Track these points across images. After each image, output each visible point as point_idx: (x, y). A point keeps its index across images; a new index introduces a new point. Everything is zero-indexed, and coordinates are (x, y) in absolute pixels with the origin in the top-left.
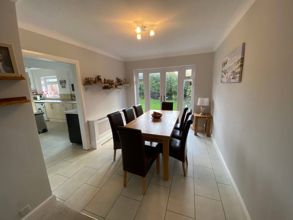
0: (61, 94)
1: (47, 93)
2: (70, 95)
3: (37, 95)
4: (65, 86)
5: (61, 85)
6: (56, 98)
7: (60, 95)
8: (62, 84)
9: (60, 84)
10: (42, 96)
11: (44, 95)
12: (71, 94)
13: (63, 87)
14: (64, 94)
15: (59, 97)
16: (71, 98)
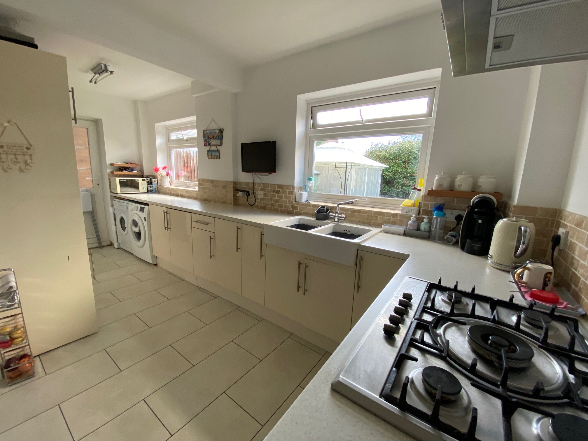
0: (203, 180)
1: (168, 174)
2: (231, 186)
3: (142, 176)
4: (218, 151)
5: (208, 148)
6: (187, 191)
7: (201, 183)
8: (209, 145)
9: (205, 145)
10: (153, 180)
11: (159, 177)
12: (235, 183)
13: (213, 154)
14: (212, 182)
15: (197, 189)
16: (235, 196)
